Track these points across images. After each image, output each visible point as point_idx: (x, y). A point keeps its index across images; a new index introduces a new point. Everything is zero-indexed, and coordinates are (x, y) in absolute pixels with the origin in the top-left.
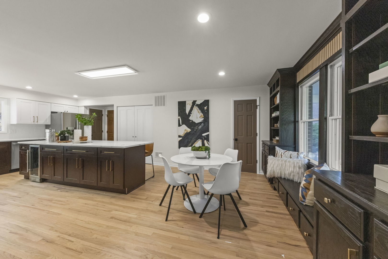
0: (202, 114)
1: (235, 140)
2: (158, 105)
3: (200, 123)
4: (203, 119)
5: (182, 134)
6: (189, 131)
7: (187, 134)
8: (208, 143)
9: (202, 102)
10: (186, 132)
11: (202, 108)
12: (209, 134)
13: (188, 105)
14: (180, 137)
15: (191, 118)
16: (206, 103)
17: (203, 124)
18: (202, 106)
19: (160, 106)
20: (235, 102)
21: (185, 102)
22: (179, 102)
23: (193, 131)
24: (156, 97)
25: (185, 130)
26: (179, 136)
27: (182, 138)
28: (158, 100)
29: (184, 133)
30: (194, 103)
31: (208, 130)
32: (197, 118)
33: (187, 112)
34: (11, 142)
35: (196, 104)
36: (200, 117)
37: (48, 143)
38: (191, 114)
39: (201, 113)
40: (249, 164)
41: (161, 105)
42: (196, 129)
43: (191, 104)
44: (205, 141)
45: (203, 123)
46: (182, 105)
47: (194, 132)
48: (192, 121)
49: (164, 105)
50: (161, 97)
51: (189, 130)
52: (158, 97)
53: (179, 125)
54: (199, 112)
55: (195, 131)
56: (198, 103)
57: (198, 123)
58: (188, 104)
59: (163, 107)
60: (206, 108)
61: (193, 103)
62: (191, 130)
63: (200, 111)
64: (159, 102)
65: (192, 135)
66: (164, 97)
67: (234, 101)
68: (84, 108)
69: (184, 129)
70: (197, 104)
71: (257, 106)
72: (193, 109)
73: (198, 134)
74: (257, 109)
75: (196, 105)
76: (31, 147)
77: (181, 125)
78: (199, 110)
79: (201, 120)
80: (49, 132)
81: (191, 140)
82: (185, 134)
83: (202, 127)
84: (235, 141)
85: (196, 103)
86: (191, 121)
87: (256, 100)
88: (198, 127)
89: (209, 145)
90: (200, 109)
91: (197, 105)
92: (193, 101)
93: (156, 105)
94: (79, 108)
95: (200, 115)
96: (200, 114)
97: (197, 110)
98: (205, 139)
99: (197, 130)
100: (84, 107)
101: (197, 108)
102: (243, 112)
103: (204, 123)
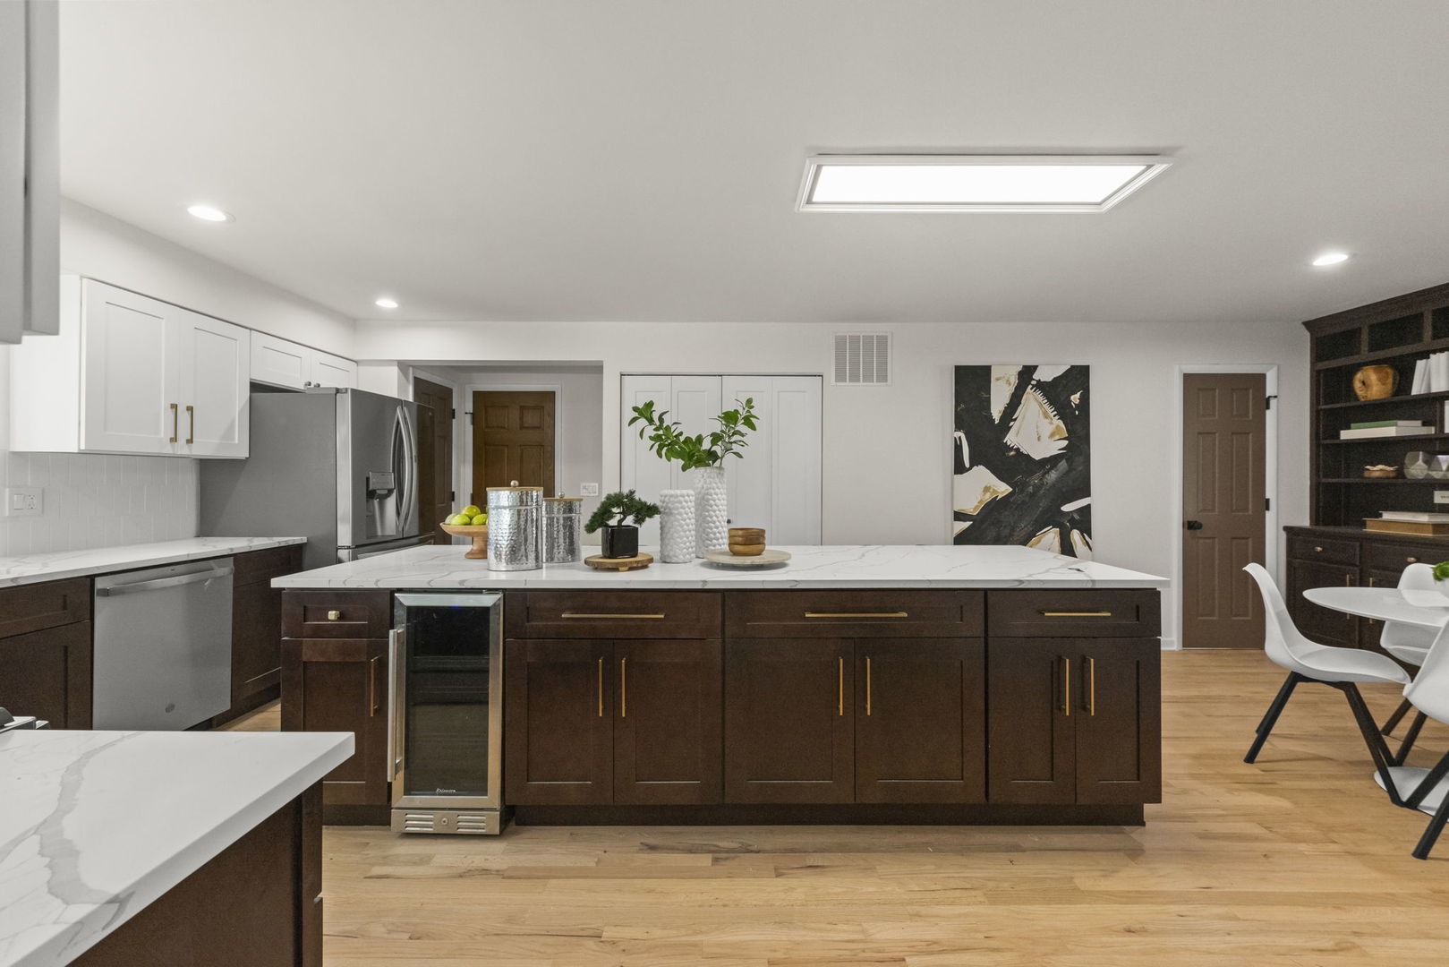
0: (1061, 423)
1: (1186, 526)
2: (855, 378)
3: (1053, 461)
4: (1066, 442)
5: (972, 505)
6: (1003, 492)
7: (994, 508)
8: (1088, 544)
9: (1059, 372)
10: (988, 497)
11: (1062, 399)
12: (1089, 507)
13: (1002, 383)
14: (962, 517)
15: (1011, 439)
16: (1078, 377)
17: (1063, 465)
18: (1059, 390)
19: (861, 383)
20: (1189, 379)
21: (986, 370)
22: (958, 369)
23: (1022, 491)
24: (840, 343)
25: (987, 489)
26: (959, 516)
27: (969, 523)
28: (855, 355)
29: (981, 502)
30: (1027, 373)
31: (1085, 491)
32: (1039, 439)
33: (996, 412)
34: (91, 578)
35: (1034, 382)
36: (1052, 435)
37: (503, 576)
38: (1012, 424)
39: (1057, 417)
40: (1236, 615)
41: (868, 378)
42: (1035, 485)
43: (1014, 381)
44: (1076, 535)
45: (1064, 461)
46: (972, 382)
47: (1027, 499)
48: (1018, 450)
49: (883, 377)
50: (868, 340)
51: (1003, 489)
52: (855, 340)
53: (959, 468)
54: (1046, 416)
55: (1032, 495)
56: (1045, 374)
57: (1044, 461)
58: (998, 379)
59: (874, 386)
60: (1075, 398)
61: (1020, 374)
62: (1014, 489)
63: (1050, 411)
64: (855, 365)
65: (1016, 509)
66: (883, 341)
67: (1185, 374)
68: (395, 370)
69: (982, 486)
70: (1039, 381)
71: (1268, 400)
72: (1023, 401)
73: (1043, 504)
74: (1267, 412)
75: (1033, 386)
76: (413, 612)
77: (967, 465)
78: (1046, 406)
79: (1055, 447)
80: (510, 508)
81: (1013, 529)
82: (988, 504)
83: (1060, 479)
84: (1188, 532)
85: (1036, 376)
86: (1012, 453)
87: (1263, 377)
88: (1043, 476)
89: (1091, 549)
90: (1051, 403)
91: (1040, 386)
92: (1020, 368)
93: (840, 377)
94: (362, 369)
95: (1051, 428)
96: (1051, 423)
97: (1036, 403)
98: (1075, 524)
99: (1037, 488)
100: (396, 368)
101: (1039, 396)
102: (1217, 417)
103: (1067, 462)
